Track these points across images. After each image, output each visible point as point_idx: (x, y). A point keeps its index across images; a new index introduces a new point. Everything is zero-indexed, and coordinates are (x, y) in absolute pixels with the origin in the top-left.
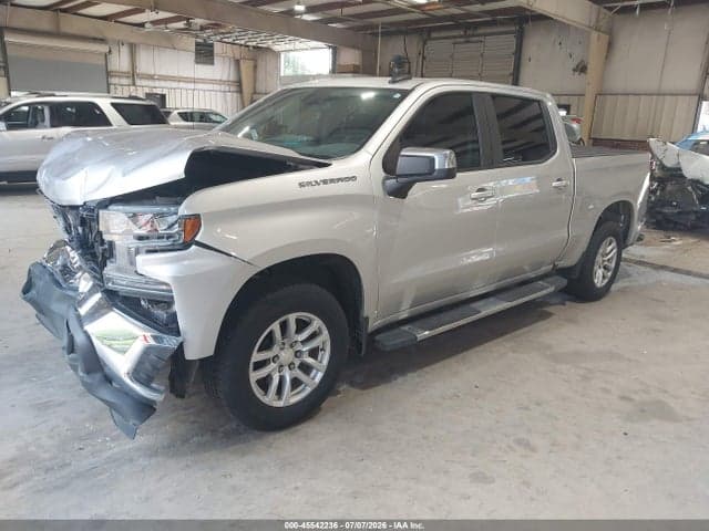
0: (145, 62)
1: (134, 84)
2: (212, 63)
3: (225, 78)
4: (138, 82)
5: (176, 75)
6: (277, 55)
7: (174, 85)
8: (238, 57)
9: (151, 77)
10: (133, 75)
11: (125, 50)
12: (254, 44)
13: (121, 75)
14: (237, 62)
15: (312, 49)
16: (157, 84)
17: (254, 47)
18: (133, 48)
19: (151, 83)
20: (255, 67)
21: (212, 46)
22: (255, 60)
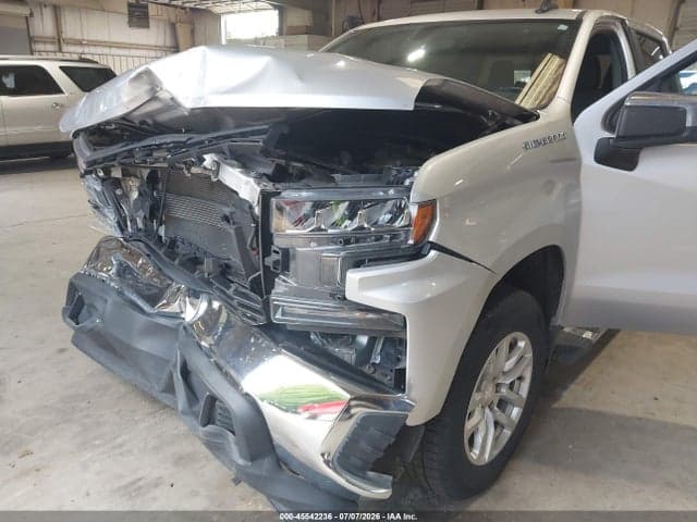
0: (73, 27)
1: (60, 50)
2: (148, 27)
3: (160, 43)
4: (65, 48)
5: (107, 40)
6: (217, 17)
7: (106, 50)
8: (173, 20)
9: (79, 43)
10: (59, 41)
11: (48, 13)
12: (192, 5)
13: (44, 40)
14: (173, 26)
15: (256, 10)
16: (86, 50)
17: (191, 9)
18: (56, 9)
19: (79, 49)
20: (193, 32)
21: (146, 7)
22: (192, 23)
